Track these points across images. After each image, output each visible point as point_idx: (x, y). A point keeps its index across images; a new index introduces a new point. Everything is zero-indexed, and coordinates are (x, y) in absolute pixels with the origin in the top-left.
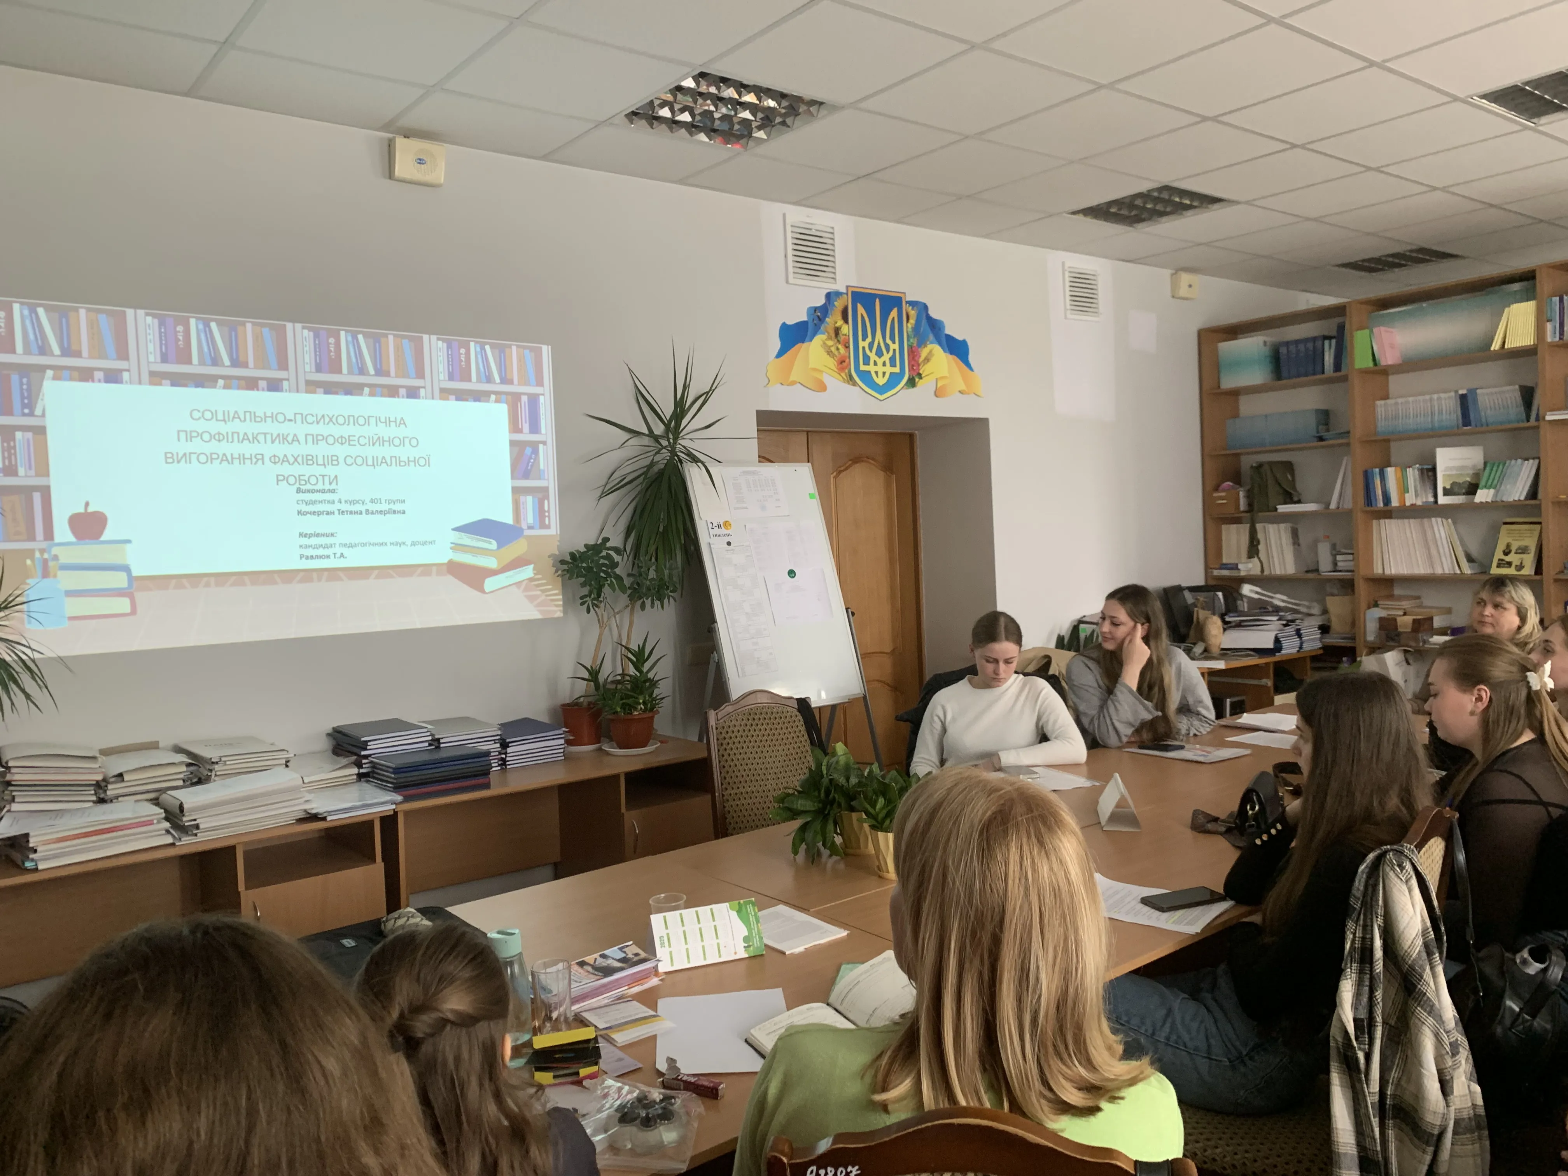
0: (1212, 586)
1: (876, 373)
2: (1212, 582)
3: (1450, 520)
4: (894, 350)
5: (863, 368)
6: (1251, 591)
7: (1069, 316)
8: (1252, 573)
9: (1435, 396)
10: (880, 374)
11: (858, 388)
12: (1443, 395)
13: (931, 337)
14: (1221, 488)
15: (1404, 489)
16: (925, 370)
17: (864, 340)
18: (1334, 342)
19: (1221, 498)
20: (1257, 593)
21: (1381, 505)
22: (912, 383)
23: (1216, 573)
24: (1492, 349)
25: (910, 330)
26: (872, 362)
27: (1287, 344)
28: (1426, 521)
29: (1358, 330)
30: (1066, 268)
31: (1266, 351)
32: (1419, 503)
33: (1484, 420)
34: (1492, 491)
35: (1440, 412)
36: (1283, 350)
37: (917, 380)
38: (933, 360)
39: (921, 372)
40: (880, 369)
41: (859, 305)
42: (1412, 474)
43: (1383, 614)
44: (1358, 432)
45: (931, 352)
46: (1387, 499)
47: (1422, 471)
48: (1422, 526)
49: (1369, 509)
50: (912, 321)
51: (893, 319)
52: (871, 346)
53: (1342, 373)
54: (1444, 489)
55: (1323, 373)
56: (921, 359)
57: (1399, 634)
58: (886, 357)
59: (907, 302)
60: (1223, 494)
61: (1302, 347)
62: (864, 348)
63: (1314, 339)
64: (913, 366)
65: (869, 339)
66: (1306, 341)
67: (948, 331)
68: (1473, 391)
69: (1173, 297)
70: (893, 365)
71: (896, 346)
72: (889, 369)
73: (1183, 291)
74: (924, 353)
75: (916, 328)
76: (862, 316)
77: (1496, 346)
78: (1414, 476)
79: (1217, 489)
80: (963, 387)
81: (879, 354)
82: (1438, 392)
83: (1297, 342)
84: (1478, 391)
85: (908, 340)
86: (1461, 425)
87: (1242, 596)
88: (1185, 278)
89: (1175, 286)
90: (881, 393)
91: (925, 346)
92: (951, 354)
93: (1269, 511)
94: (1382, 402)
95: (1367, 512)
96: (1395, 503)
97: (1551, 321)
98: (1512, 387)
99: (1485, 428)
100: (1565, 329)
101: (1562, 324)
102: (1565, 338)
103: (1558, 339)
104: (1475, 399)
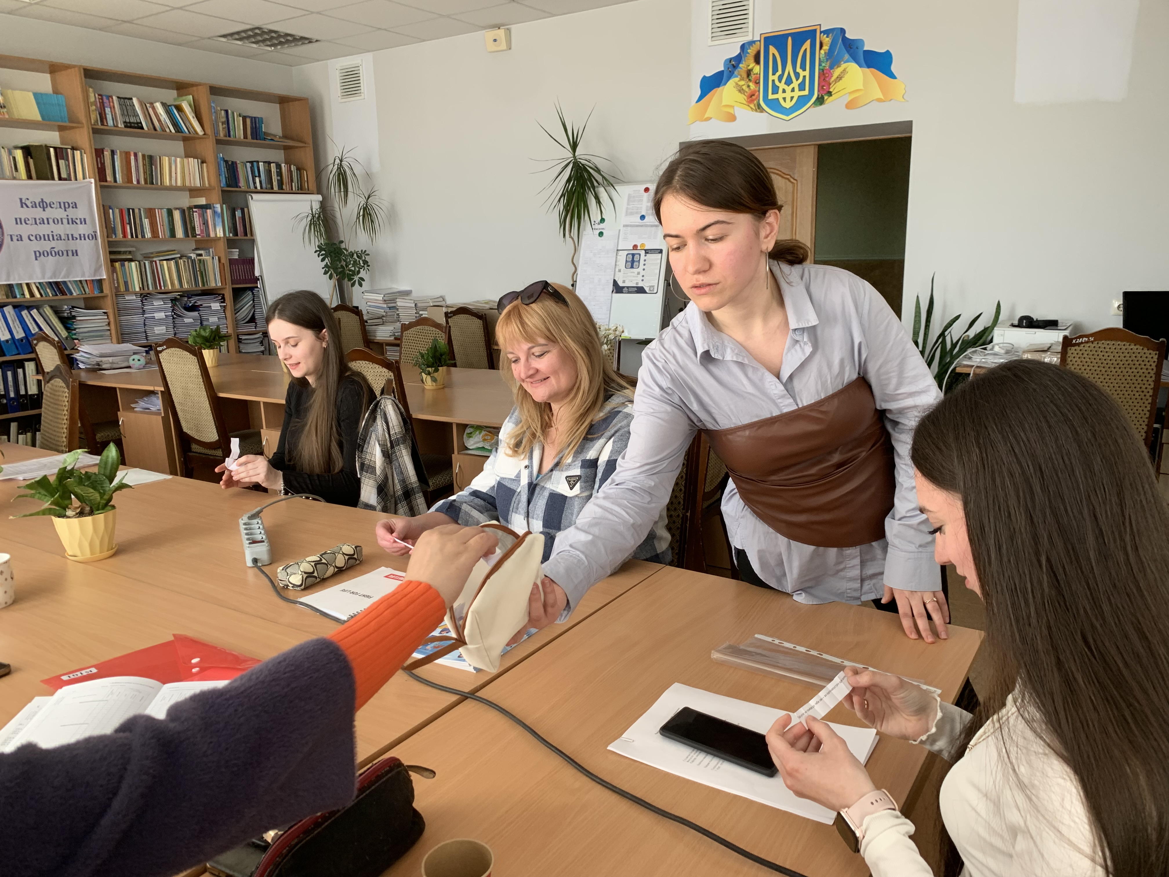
4: (804, 77)
5: (771, 97)
10: (788, 99)
11: (766, 114)
16: (836, 87)
17: (774, 74)
25: (822, 56)
38: (847, 76)
39: (831, 90)
40: (788, 95)
41: (770, 47)
45: (844, 70)
51: (806, 49)
52: (781, 77)
56: (834, 79)
59: (822, 32)
64: (824, 86)
65: (780, 72)
67: (867, 47)
70: (802, 89)
71: (807, 73)
75: (830, 54)
80: (882, 95)
85: (820, 65)
90: (788, 115)
91: (839, 66)
92: (870, 67)
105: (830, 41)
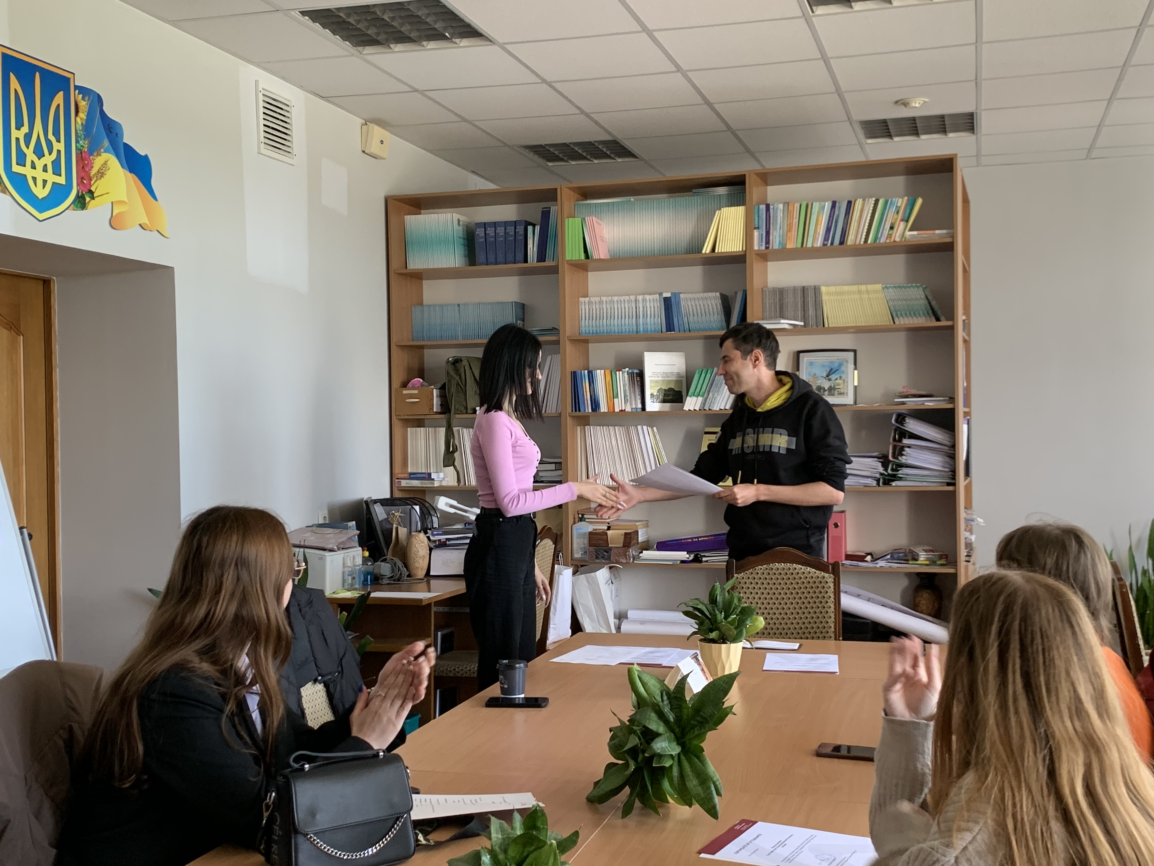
0: (400, 499)
1: (34, 179)
2: (397, 494)
3: (655, 428)
4: (59, 152)
5: (16, 168)
6: (447, 504)
7: (263, 151)
8: (444, 484)
9: (640, 298)
10: (40, 183)
11: (10, 198)
12: (648, 297)
13: (106, 143)
14: (410, 385)
15: (613, 395)
16: (97, 187)
17: (18, 128)
18: (538, 228)
19: (411, 396)
20: (452, 506)
21: (590, 411)
22: (81, 203)
23: (404, 483)
24: (703, 252)
25: (79, 127)
26: (28, 163)
27: (485, 225)
28: (632, 429)
29: (568, 217)
30: (260, 89)
31: (459, 231)
32: (628, 409)
33: (686, 326)
34: (700, 399)
35: (645, 316)
36: (480, 232)
37: (88, 199)
38: (109, 174)
39: (93, 189)
40: (40, 175)
41: (12, 77)
42: (622, 378)
43: (590, 528)
44: (568, 330)
45: (105, 163)
46: (595, 405)
47: (631, 375)
48: (628, 433)
49: (578, 413)
50: (82, 115)
51: (58, 105)
52: (28, 137)
53: (548, 263)
54: (652, 395)
55: (526, 261)
56: (93, 172)
57: (608, 550)
58: (48, 159)
59: (76, 87)
60: (416, 392)
61: (501, 231)
62: (18, 139)
63: (515, 223)
64: (83, 178)
65: (25, 129)
66: (506, 224)
67: (126, 140)
68: (676, 295)
69: (364, 152)
70: (57, 172)
71: (60, 146)
72: (51, 178)
73: (375, 148)
74: (98, 162)
75: (87, 127)
76: (16, 90)
77: (707, 249)
78: (624, 380)
79: (405, 385)
80: (145, 220)
81: (39, 153)
82: (643, 294)
83: (495, 225)
84: (682, 296)
85: (77, 142)
86: (664, 329)
87: (435, 509)
88: (378, 132)
89: (365, 138)
90: (41, 212)
91: (99, 155)
92: (130, 172)
93: (467, 413)
94: (587, 299)
95: (573, 417)
96: (603, 408)
97: (758, 228)
98: (713, 294)
99: (688, 334)
100: (771, 238)
101: (768, 233)
102: (771, 247)
103: (763, 248)
104: (678, 303)
105: (87, 107)
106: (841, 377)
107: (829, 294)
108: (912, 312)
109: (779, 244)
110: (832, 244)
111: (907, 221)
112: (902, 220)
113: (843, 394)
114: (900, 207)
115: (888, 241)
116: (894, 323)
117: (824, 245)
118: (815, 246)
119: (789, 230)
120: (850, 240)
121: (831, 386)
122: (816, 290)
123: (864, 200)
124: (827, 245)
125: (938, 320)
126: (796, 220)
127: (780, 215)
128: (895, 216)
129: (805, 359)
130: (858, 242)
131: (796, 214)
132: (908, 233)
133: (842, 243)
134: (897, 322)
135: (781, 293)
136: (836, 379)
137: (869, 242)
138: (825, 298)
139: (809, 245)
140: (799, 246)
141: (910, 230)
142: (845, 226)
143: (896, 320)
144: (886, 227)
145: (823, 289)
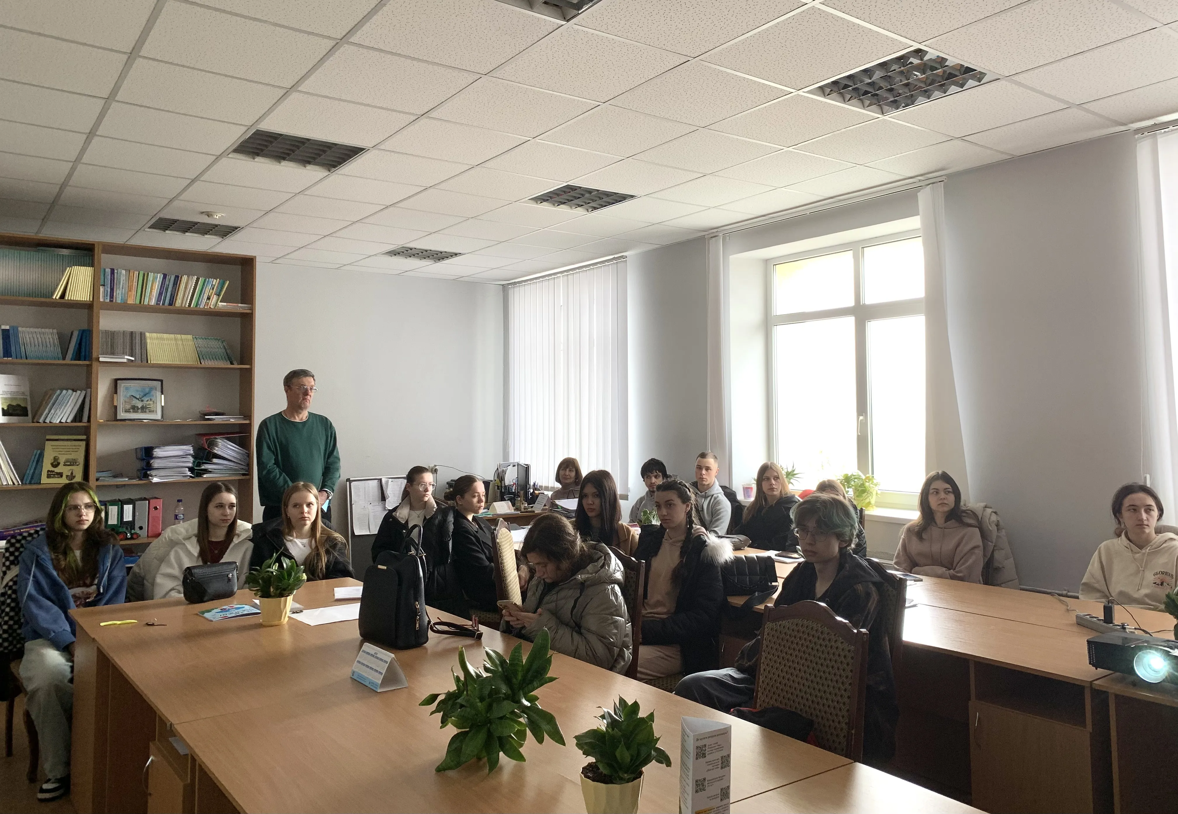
24: (54, 297)
33: (24, 354)
68: (15, 329)
84: (20, 329)
86: (2, 355)
97: (104, 285)
98: (51, 330)
99: (24, 361)
100: (115, 294)
101: (112, 290)
102: (114, 301)
103: (108, 300)
104: (17, 336)
106: (151, 400)
107: (151, 338)
108: (214, 357)
109: (122, 299)
110: (163, 304)
111: (219, 295)
112: (215, 294)
113: (153, 411)
114: (215, 285)
115: (206, 307)
116: (201, 363)
117: (157, 304)
118: (150, 304)
119: (130, 290)
120: (178, 303)
121: (143, 406)
122: (142, 335)
123: (188, 277)
124: (159, 304)
125: (232, 363)
126: (135, 284)
127: (123, 278)
128: (211, 291)
129: (123, 385)
130: (183, 305)
131: (135, 280)
132: (220, 304)
133: (171, 304)
134: (203, 363)
135: (112, 335)
136: (148, 401)
137: (192, 306)
138: (148, 341)
139: (146, 303)
140: (138, 302)
141: (220, 302)
142: (173, 292)
143: (202, 361)
144: (204, 297)
145: (147, 334)
